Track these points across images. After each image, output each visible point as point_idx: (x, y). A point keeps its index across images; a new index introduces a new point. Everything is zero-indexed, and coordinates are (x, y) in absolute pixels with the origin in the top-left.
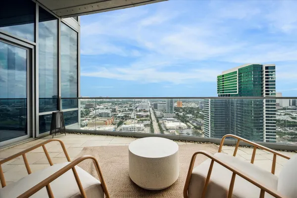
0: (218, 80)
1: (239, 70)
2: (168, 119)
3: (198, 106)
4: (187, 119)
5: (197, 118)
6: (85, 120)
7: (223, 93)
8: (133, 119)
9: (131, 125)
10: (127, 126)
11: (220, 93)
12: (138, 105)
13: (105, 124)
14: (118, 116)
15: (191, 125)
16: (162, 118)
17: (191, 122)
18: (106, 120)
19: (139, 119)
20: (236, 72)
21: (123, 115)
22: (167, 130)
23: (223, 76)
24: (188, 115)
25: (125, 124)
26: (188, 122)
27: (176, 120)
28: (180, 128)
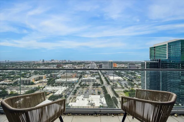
0: (151, 50)
1: (168, 43)
2: (110, 74)
3: (126, 67)
4: (122, 75)
5: (128, 74)
6: (59, 74)
7: (155, 58)
8: (88, 74)
9: (88, 78)
10: (85, 78)
11: (152, 58)
12: (88, 65)
13: (72, 77)
14: (78, 72)
15: (125, 79)
16: (106, 73)
17: (125, 76)
18: (72, 74)
19: (92, 74)
20: (166, 45)
21: (81, 72)
22: (111, 81)
23: (155, 47)
24: (122, 72)
25: (84, 77)
26: (123, 76)
27: (115, 75)
28: (119, 80)
